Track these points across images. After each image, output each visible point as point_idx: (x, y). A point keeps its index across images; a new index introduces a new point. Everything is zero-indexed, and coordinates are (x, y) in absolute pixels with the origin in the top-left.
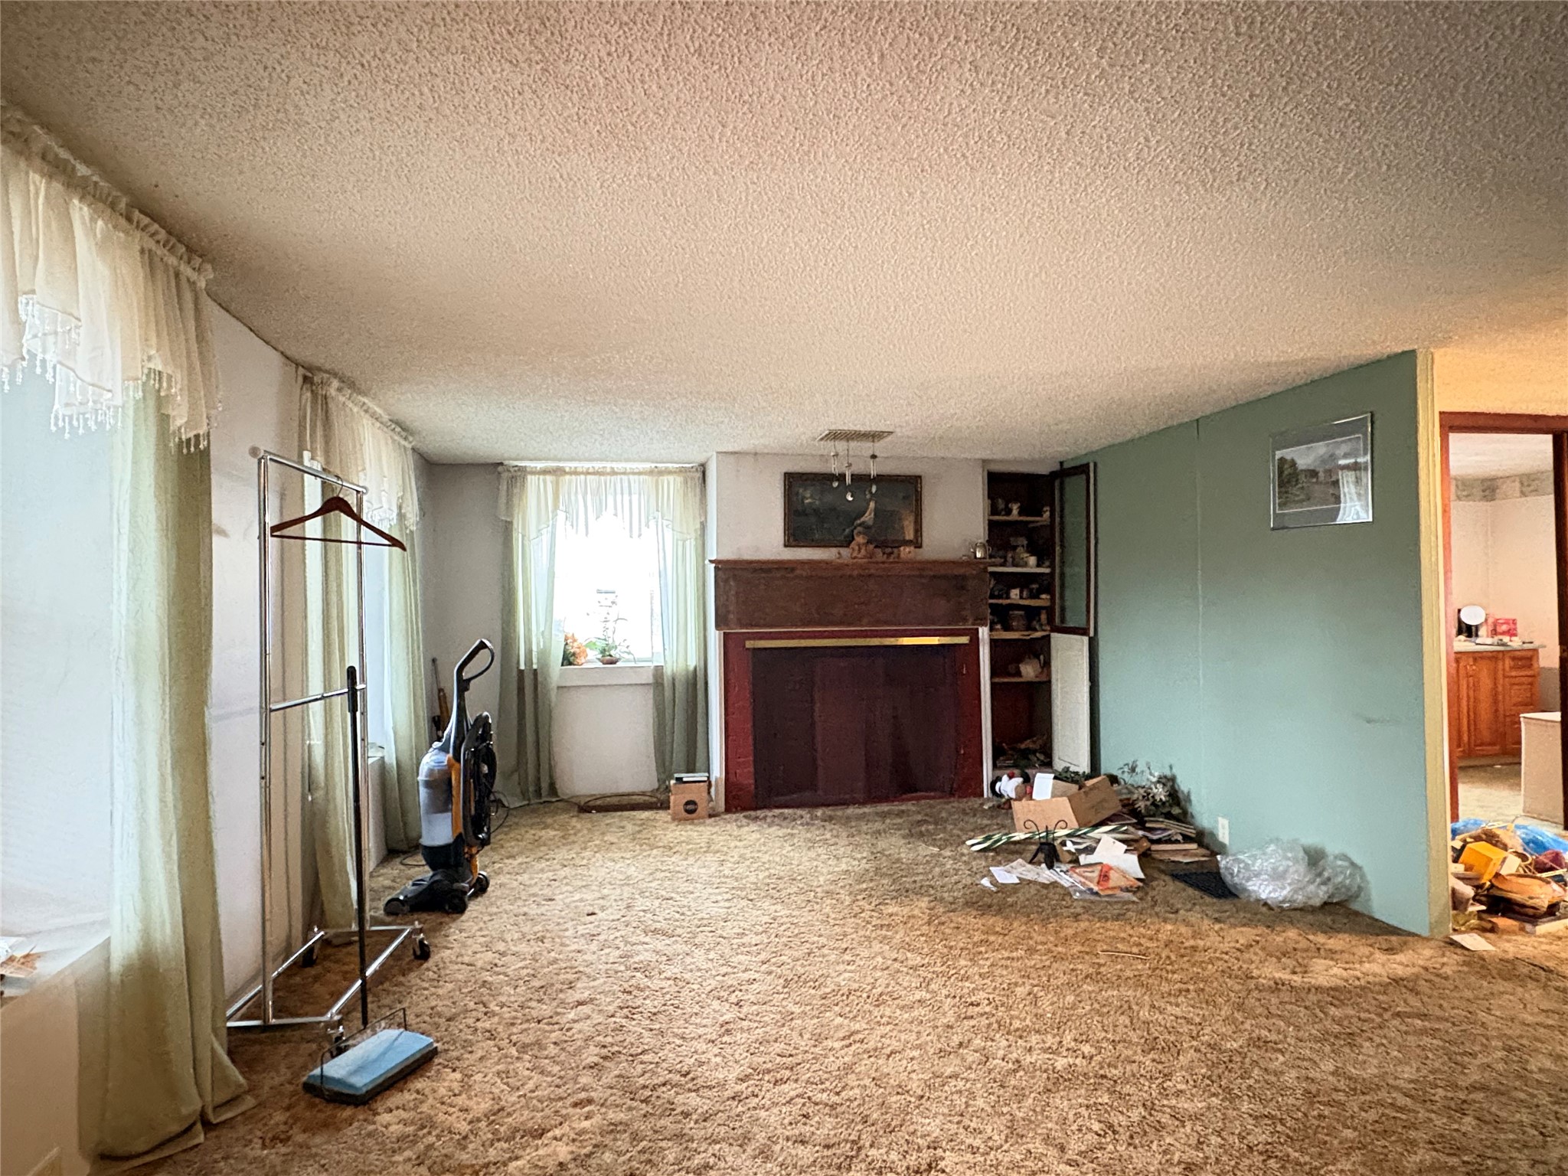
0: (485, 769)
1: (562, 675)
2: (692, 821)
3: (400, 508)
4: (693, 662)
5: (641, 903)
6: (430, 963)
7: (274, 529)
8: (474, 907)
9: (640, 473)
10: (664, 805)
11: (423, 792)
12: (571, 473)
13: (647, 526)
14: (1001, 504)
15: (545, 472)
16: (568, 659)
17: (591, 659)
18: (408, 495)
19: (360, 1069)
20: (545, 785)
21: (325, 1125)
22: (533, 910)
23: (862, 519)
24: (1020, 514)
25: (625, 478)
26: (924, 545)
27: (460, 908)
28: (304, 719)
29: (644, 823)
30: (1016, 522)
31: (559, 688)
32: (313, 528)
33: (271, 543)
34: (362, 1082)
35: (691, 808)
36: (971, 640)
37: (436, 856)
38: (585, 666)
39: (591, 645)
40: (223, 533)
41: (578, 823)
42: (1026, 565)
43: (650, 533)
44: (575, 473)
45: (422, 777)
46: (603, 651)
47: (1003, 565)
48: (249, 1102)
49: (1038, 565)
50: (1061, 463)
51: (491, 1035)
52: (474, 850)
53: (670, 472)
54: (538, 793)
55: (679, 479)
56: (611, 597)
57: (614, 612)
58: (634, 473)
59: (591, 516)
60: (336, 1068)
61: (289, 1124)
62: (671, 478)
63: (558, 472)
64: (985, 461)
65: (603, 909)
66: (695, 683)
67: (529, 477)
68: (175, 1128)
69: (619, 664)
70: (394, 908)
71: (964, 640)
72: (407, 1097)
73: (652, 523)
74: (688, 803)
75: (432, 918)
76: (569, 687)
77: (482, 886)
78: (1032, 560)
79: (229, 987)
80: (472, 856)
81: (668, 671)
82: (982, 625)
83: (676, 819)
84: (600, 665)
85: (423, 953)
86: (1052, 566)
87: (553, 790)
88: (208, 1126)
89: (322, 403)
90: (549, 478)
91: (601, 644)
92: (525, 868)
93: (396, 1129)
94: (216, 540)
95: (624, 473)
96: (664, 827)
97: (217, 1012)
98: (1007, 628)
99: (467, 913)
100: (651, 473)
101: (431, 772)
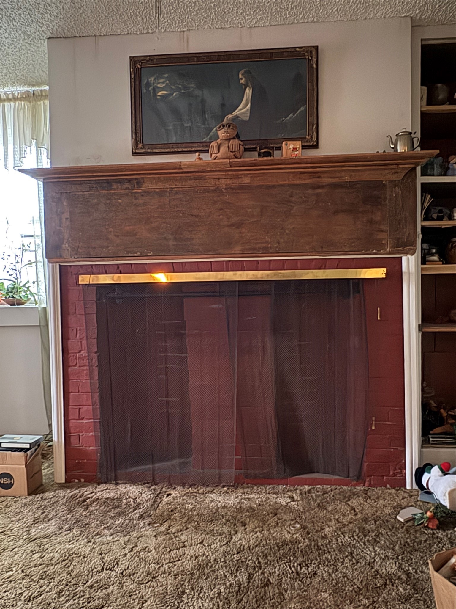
71: (379, 273)
82: (407, 253)
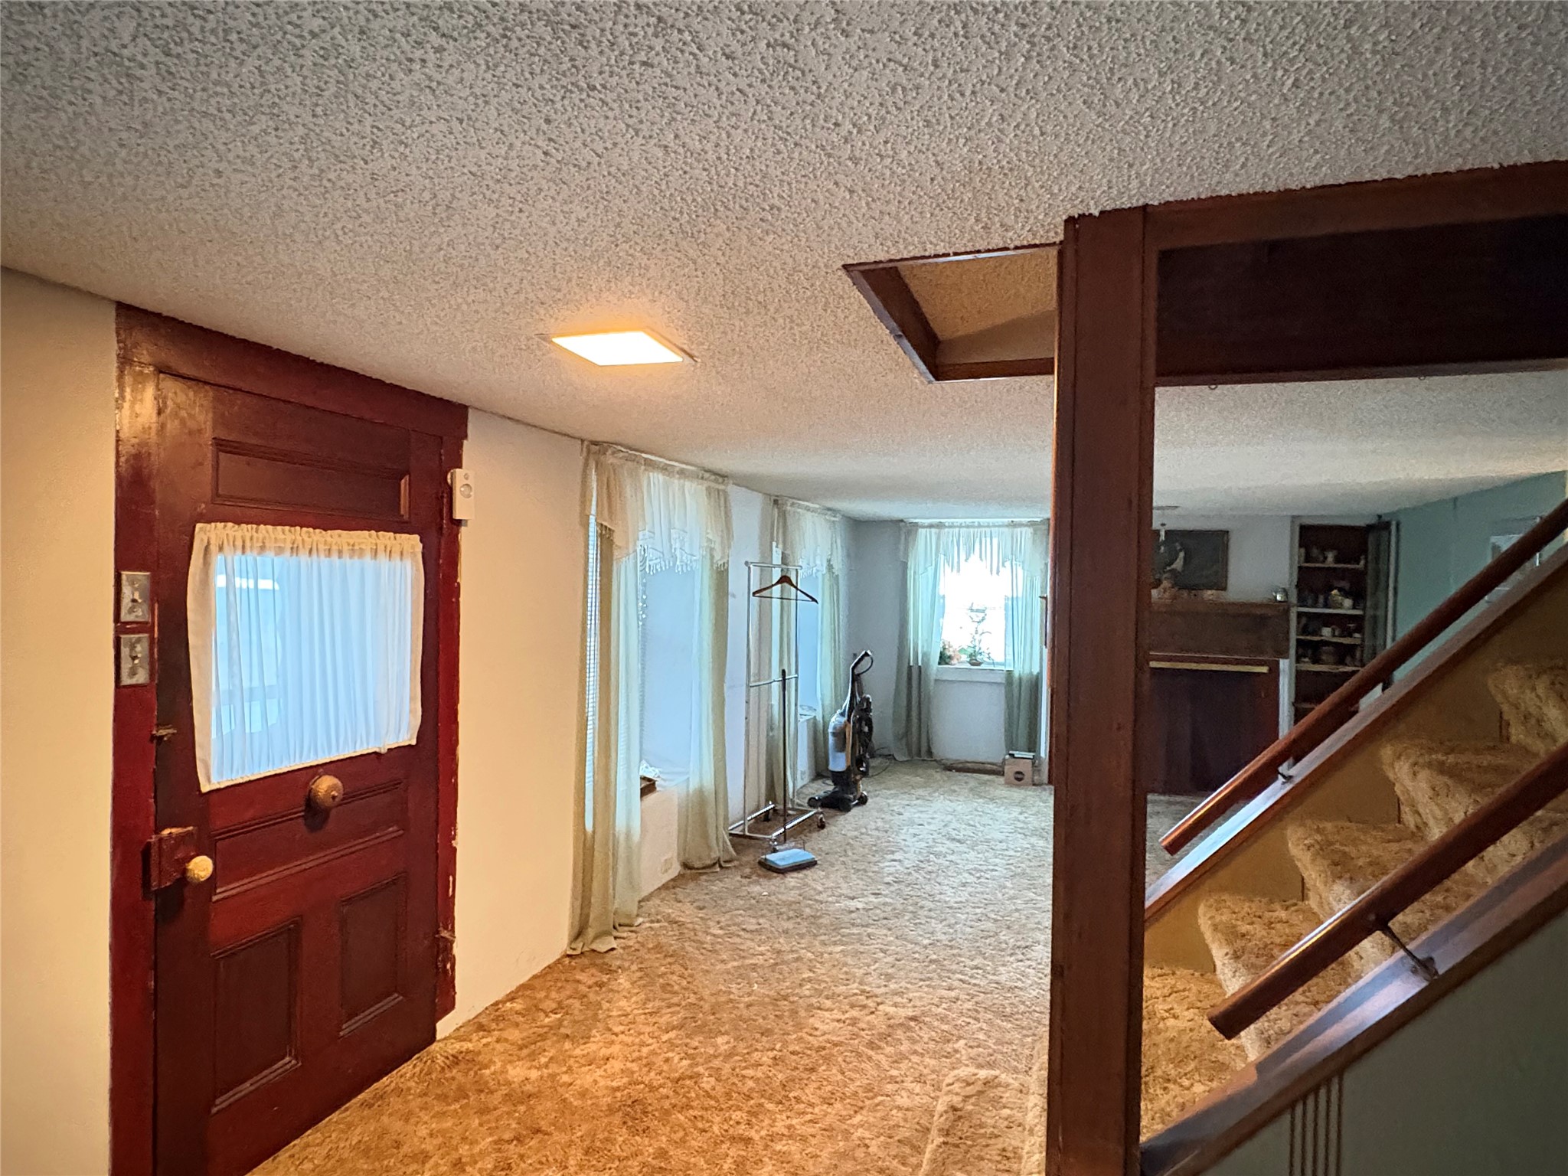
0: (866, 729)
1: (938, 670)
2: (1018, 786)
3: (829, 561)
4: (1036, 671)
5: (954, 825)
6: (825, 830)
7: (754, 594)
8: (855, 811)
9: (999, 526)
10: (1001, 773)
11: (831, 739)
12: (950, 527)
13: (1003, 565)
14: (1315, 552)
15: (931, 526)
16: (944, 659)
17: (961, 661)
18: (834, 553)
19: (783, 859)
20: (924, 749)
21: (765, 877)
22: (888, 817)
23: (1173, 566)
24: (1337, 560)
25: (988, 530)
26: (1230, 587)
27: (848, 809)
28: (769, 691)
29: (985, 783)
30: (1329, 569)
31: (936, 680)
32: (776, 590)
33: (755, 600)
34: (782, 864)
35: (1019, 777)
36: (1270, 670)
37: (837, 777)
38: (957, 666)
39: (962, 650)
40: (734, 596)
41: (938, 775)
42: (1341, 606)
43: (1006, 572)
44: (951, 526)
45: (830, 730)
46: (971, 655)
47: (1314, 606)
48: (736, 863)
49: (1354, 607)
50: (1380, 517)
51: (844, 863)
52: (858, 777)
53: (1021, 525)
54: (919, 754)
55: (1030, 530)
56: (981, 615)
57: (982, 627)
58: (995, 526)
59: (963, 556)
60: (771, 857)
61: (752, 873)
62: (1024, 529)
63: (940, 526)
64: (1294, 517)
65: (929, 823)
66: (1035, 684)
67: (920, 530)
68: (708, 862)
69: (983, 666)
70: (813, 802)
71: (1264, 669)
72: (800, 875)
73: (1008, 564)
74: (1018, 773)
75: (832, 812)
76: (944, 681)
77: (863, 801)
78: (1348, 602)
79: (730, 820)
80: (857, 781)
81: (1016, 674)
82: (1284, 657)
83: (1008, 784)
84: (968, 666)
85: (822, 826)
86: (1364, 609)
87: (930, 753)
88: (721, 866)
89: (783, 515)
90: (933, 530)
91: (971, 651)
92: (895, 796)
93: (793, 884)
94: (731, 600)
95: (988, 526)
96: (998, 788)
97: (726, 824)
98: (1316, 660)
99: (850, 813)
100: (1008, 526)
101: (835, 728)
